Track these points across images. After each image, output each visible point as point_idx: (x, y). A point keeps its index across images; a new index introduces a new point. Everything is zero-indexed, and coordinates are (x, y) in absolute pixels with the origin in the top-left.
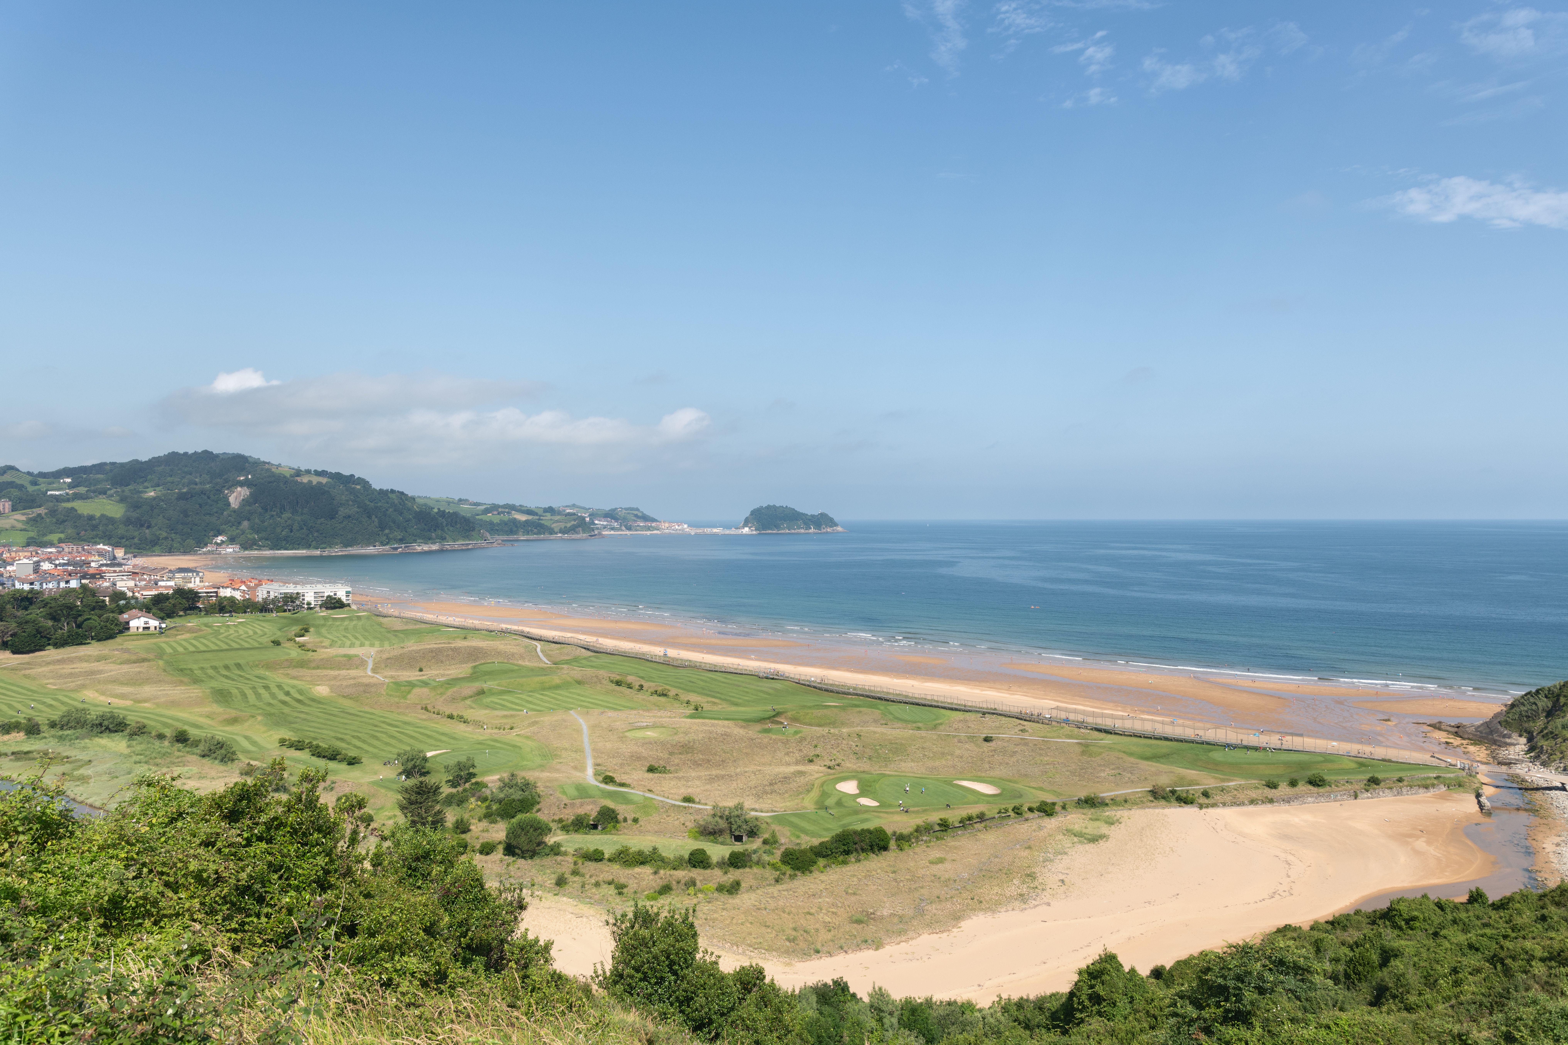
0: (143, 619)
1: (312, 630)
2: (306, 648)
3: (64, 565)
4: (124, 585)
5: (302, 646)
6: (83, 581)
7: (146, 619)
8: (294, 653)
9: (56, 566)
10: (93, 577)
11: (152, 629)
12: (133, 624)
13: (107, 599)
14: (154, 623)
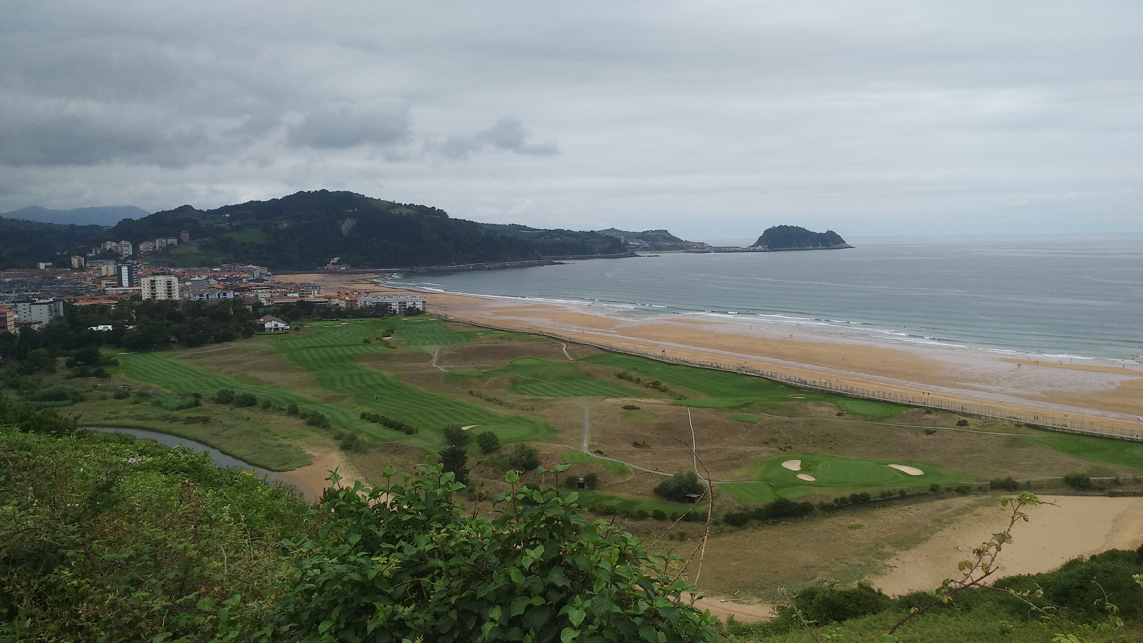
0: (274, 323)
1: (395, 331)
2: (389, 346)
3: (225, 281)
4: (264, 297)
5: (387, 344)
6: (236, 294)
7: (276, 323)
8: (381, 349)
9: (219, 281)
10: (243, 290)
11: (281, 330)
12: (267, 325)
13: (250, 307)
14: (281, 325)
